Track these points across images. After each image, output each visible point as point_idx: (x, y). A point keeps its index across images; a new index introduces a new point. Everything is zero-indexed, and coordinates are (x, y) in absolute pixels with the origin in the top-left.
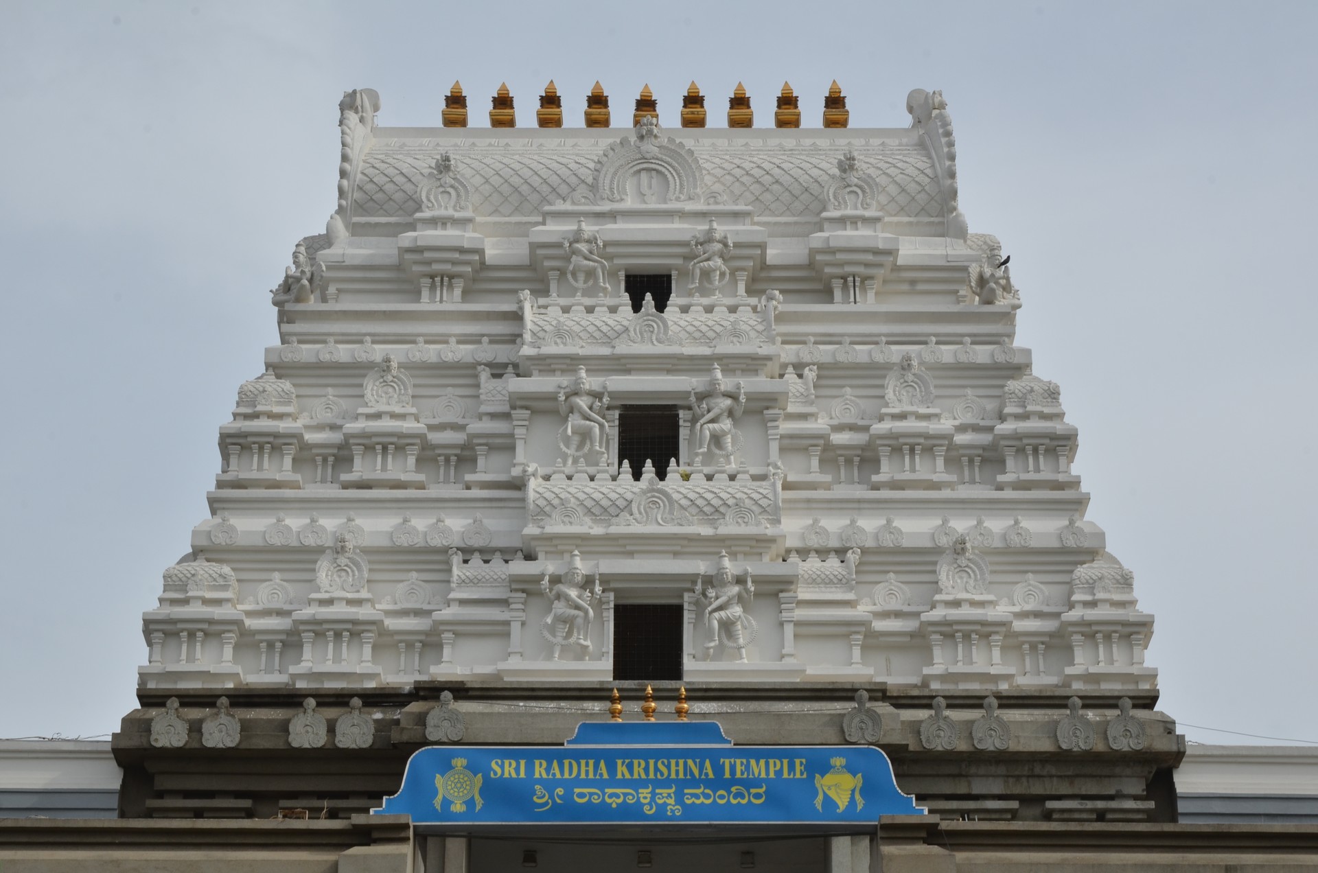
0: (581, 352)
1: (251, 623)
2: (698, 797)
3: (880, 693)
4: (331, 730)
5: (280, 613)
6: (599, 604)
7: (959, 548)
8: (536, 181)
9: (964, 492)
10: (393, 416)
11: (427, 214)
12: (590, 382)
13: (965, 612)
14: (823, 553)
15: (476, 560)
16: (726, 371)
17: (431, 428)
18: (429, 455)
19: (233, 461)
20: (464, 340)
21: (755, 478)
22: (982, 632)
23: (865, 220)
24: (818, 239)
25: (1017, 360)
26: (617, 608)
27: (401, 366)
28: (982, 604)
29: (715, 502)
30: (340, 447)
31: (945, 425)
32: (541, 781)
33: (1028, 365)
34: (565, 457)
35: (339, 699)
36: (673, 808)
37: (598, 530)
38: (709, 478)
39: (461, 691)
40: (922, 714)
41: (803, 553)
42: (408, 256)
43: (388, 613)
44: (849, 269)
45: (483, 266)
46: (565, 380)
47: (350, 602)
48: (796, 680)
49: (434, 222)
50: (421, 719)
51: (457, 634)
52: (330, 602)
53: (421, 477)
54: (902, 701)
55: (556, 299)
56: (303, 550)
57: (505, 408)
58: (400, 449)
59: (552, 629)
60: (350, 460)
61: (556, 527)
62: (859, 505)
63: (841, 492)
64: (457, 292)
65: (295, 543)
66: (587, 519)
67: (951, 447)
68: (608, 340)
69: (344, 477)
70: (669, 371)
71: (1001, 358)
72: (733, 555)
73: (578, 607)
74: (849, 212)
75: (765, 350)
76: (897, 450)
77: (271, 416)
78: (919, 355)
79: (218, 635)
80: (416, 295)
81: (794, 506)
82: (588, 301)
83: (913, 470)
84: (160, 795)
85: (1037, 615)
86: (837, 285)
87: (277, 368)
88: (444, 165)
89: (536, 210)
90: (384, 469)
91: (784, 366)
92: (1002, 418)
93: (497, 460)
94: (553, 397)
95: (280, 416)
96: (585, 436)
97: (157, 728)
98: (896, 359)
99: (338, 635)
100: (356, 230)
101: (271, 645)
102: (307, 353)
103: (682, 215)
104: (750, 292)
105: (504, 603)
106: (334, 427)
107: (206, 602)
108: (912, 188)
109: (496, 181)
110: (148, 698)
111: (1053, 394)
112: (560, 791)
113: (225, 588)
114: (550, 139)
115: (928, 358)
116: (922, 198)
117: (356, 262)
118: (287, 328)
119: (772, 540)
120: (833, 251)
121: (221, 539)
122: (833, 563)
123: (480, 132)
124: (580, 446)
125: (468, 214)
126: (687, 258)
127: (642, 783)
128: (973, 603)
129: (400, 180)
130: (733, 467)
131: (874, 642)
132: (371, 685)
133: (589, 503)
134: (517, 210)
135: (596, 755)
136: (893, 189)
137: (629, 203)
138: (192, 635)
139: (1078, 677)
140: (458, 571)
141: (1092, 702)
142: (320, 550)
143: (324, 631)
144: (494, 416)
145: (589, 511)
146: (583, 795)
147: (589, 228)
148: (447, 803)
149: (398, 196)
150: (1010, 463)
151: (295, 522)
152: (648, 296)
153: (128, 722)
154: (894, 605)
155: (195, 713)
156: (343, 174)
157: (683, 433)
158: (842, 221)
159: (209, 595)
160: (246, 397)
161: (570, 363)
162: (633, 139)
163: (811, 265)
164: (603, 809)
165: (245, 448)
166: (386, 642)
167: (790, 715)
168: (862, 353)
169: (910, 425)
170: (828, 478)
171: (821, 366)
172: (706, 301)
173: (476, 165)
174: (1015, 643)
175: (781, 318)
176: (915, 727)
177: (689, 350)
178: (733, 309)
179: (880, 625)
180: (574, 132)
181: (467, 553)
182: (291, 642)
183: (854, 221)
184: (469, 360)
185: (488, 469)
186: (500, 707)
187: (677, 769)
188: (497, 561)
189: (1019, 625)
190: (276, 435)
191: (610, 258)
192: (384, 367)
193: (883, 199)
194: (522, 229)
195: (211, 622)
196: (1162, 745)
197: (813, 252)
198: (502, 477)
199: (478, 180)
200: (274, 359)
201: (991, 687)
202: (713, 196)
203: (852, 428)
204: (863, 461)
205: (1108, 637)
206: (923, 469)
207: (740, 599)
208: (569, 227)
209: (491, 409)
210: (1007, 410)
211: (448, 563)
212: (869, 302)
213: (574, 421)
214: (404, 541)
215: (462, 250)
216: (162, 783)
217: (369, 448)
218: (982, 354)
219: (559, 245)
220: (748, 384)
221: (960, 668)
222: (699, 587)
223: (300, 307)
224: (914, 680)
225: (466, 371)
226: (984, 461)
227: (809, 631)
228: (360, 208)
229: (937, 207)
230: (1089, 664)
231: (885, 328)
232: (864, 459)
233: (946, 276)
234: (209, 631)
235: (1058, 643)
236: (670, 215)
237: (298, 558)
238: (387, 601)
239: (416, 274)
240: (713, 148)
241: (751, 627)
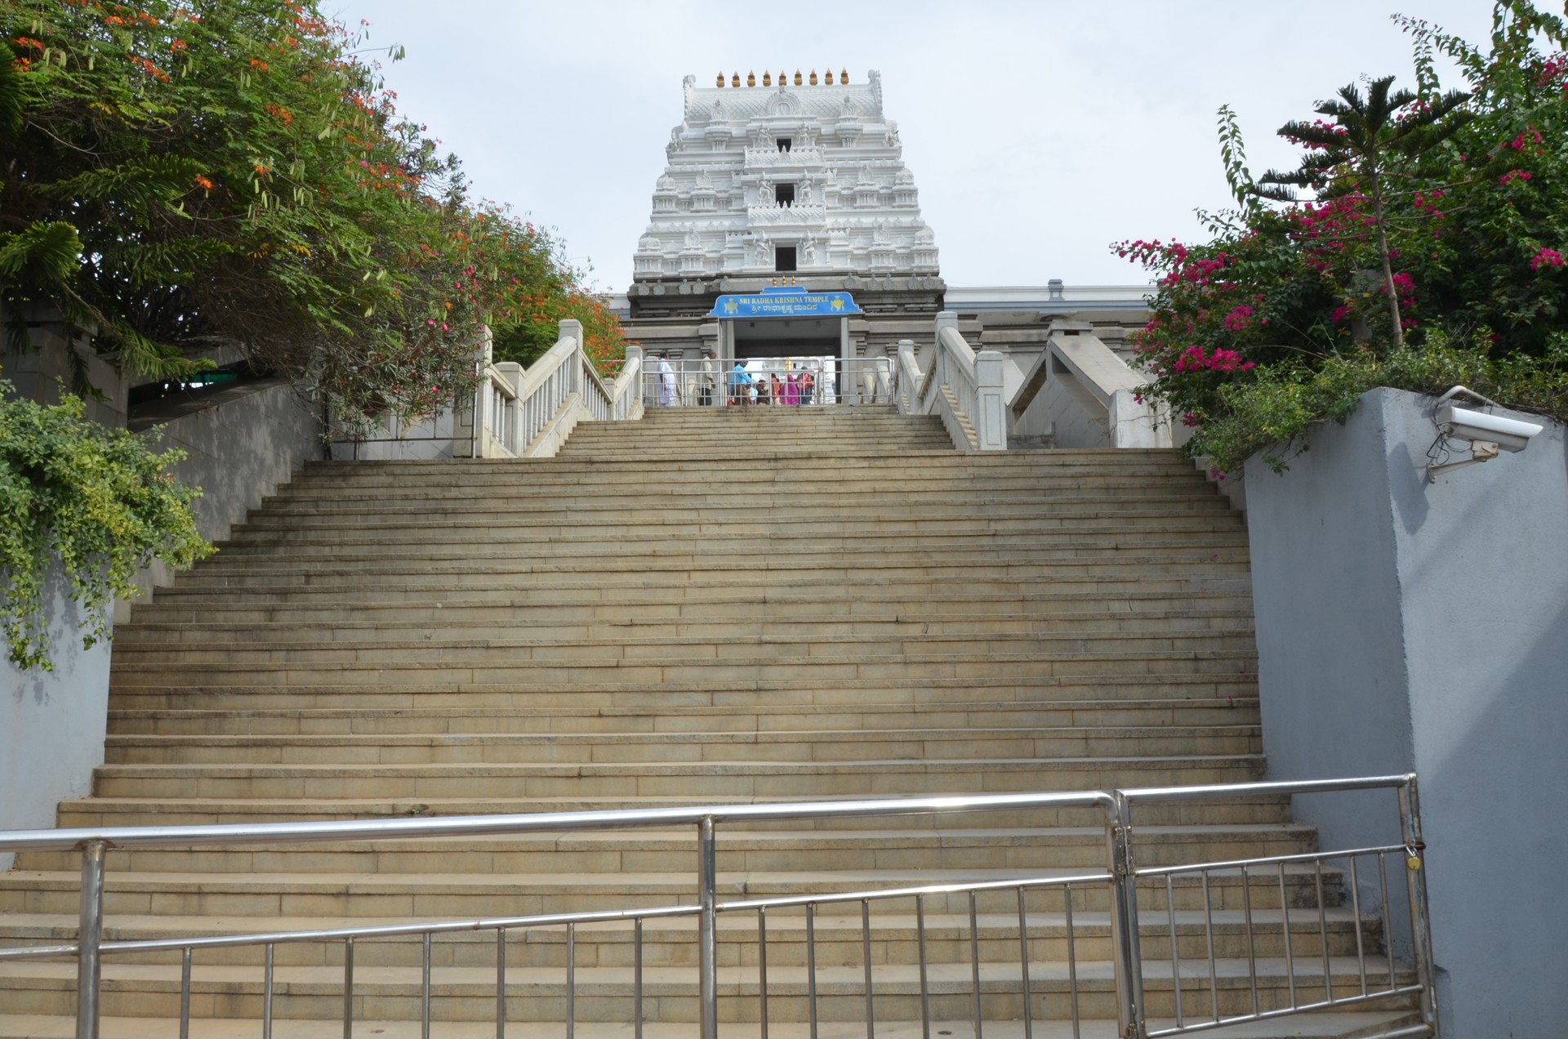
0: (764, 166)
1: (666, 256)
2: (798, 308)
3: (855, 273)
4: (692, 288)
5: (674, 253)
6: (771, 248)
7: (880, 227)
8: (748, 108)
9: (883, 209)
10: (706, 189)
11: (713, 120)
12: (766, 176)
13: (882, 248)
14: (839, 230)
15: (733, 234)
16: (809, 171)
17: (717, 192)
18: (717, 201)
19: (657, 204)
20: (726, 163)
21: (818, 206)
22: (887, 253)
23: (853, 119)
24: (838, 125)
25: (901, 165)
26: (777, 249)
27: (707, 172)
28: (887, 245)
29: (806, 214)
30: (690, 199)
31: (877, 187)
32: (754, 304)
33: (904, 167)
34: (759, 201)
35: (694, 279)
36: (791, 311)
37: (770, 224)
38: (804, 206)
39: (730, 276)
40: (868, 279)
41: (833, 230)
42: (708, 135)
43: (707, 252)
44: (847, 136)
45: (732, 137)
46: (758, 176)
47: (695, 249)
48: (830, 270)
49: (716, 123)
50: (719, 285)
51: (728, 258)
52: (689, 249)
53: (715, 208)
54: (862, 275)
55: (755, 149)
56: (680, 233)
57: (740, 185)
58: (708, 199)
59: (756, 256)
60: (693, 203)
61: (757, 224)
62: (850, 214)
63: (845, 209)
64: (724, 146)
65: (678, 231)
66: (767, 221)
67: (879, 194)
68: (771, 162)
69: (692, 209)
70: (791, 172)
71: (896, 165)
72: (811, 231)
73: (764, 249)
74: (848, 116)
75: (821, 164)
76: (862, 196)
77: (668, 190)
78: (870, 164)
79: (656, 260)
81: (830, 215)
82: (765, 149)
83: (867, 202)
84: (642, 310)
85: (904, 247)
86: (844, 141)
87: (668, 174)
88: (718, 104)
89: (748, 118)
90: (704, 206)
91: (827, 169)
92: (895, 185)
93: (739, 202)
94: (755, 181)
96: (765, 194)
97: (640, 289)
98: (862, 166)
99: (692, 260)
100: (691, 126)
101: (672, 263)
102: (677, 168)
103: (795, 119)
104: (816, 144)
105: (742, 248)
106: (687, 193)
107: (652, 250)
108: (868, 107)
109: (735, 108)
110: (637, 281)
111: (911, 176)
112: (760, 307)
113: (657, 245)
114: (752, 92)
115: (872, 165)
116: (871, 110)
117: (691, 137)
118: (671, 160)
119: (823, 226)
120: (842, 130)
121: (655, 230)
122: (842, 232)
123: (729, 89)
124: (764, 198)
125: (726, 120)
126: (796, 133)
127: (781, 305)
128: (884, 245)
129: (704, 108)
130: (811, 203)
131: (854, 257)
132: (703, 274)
133: (767, 216)
134: (742, 118)
135: (769, 297)
136: (862, 107)
137: (777, 115)
138: (648, 261)
139: (916, 267)
140: (728, 238)
141: (919, 275)
142: (685, 233)
143: (687, 258)
144: (737, 188)
145: (767, 218)
146: (766, 308)
147: (765, 124)
148: (728, 311)
149: (704, 114)
150: (897, 199)
151: (677, 224)
152: (784, 147)
153: (631, 288)
154: (861, 245)
155: (651, 285)
156: (686, 107)
157: (796, 192)
158: (845, 119)
159: (652, 248)
160: (660, 184)
161: (760, 170)
162: (779, 90)
163: (835, 134)
164: (772, 312)
165: (661, 200)
166: (707, 261)
167: (826, 281)
168: (852, 163)
169: (866, 187)
170: (840, 205)
171: (839, 169)
172: (802, 148)
173: (728, 101)
174: (896, 256)
175: (826, 153)
176: (866, 284)
177: (797, 165)
178: (811, 150)
179: (856, 252)
180: (759, 88)
181: (730, 232)
182: (678, 262)
183: (849, 119)
184: (729, 169)
185: (735, 205)
186: (742, 280)
187: (792, 300)
188: (739, 235)
189: (898, 251)
190: (670, 196)
191: (772, 134)
192: (702, 173)
193: (859, 111)
194: (744, 124)
195: (654, 256)
196: (940, 287)
197: (836, 130)
198: (740, 208)
199: (729, 108)
200: (667, 171)
201: (889, 270)
202: (804, 112)
203: (848, 189)
205: (925, 254)
206: (870, 202)
207: (814, 245)
208: (758, 124)
209: (736, 186)
210: (896, 182)
211: (725, 235)
212: (854, 146)
213: (762, 189)
214: (711, 229)
215: (725, 133)
216: (642, 306)
217: (699, 200)
218: (889, 163)
219: (755, 130)
220: (815, 176)
221: (880, 265)
222: (801, 242)
223: (675, 153)
224: (866, 269)
225: (728, 173)
226: (889, 198)
227: (834, 255)
228: (692, 118)
229: (876, 113)
230: (919, 263)
231: (859, 155)
232: (852, 199)
233: (878, 137)
234: (653, 259)
235: (910, 256)
236: (790, 119)
237: (679, 235)
238: (707, 248)
239: (710, 141)
240: (805, 94)
241: (817, 254)
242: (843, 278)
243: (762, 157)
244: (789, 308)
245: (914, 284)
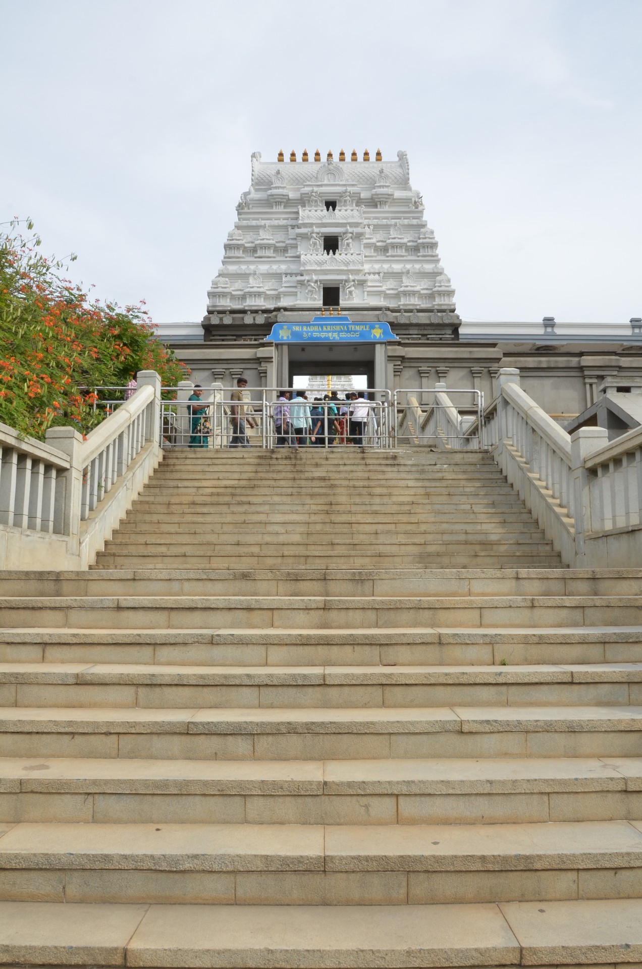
0: (314, 222)
1: (234, 293)
2: (343, 335)
3: (388, 309)
4: (254, 319)
5: (241, 290)
6: (319, 287)
7: (408, 272)
8: (302, 176)
9: (410, 258)
10: (267, 239)
11: (274, 186)
12: (316, 230)
13: (409, 289)
14: (374, 274)
15: (289, 276)
16: (350, 227)
17: (276, 242)
18: (276, 249)
19: (228, 251)
20: (284, 219)
21: (357, 254)
22: (413, 293)
23: (386, 186)
24: (374, 191)
25: (424, 223)
26: (324, 288)
27: (269, 226)
28: (413, 286)
29: (348, 261)
30: (254, 248)
31: (405, 240)
32: (305, 331)
33: (426, 225)
34: (310, 249)
35: (256, 312)
36: (337, 338)
37: (318, 268)
38: (346, 254)
39: (286, 309)
40: (398, 314)
41: (369, 274)
42: (270, 197)
43: (267, 290)
44: (382, 199)
45: (289, 199)
46: (310, 229)
47: (258, 287)
48: (367, 306)
49: (276, 188)
50: (276, 316)
51: (284, 295)
52: (253, 287)
53: (274, 255)
54: (393, 311)
55: (307, 208)
56: (246, 274)
57: (295, 237)
58: (269, 248)
59: (308, 294)
60: (257, 251)
61: (308, 268)
62: (383, 261)
63: (379, 258)
64: (282, 206)
65: (243, 272)
66: (316, 266)
67: (407, 246)
68: (321, 219)
69: (255, 255)
70: (336, 227)
71: (419, 223)
72: (352, 274)
73: (314, 288)
74: (382, 184)
75: (360, 221)
76: (393, 247)
77: (236, 240)
78: (399, 222)
79: (226, 296)
80: (272, 209)
81: (367, 261)
82: (315, 209)
83: (397, 252)
84: (214, 336)
85: (427, 289)
86: (378, 203)
87: (238, 227)
88: (278, 172)
89: (302, 184)
90: (265, 253)
91: (365, 225)
92: (419, 239)
93: (293, 250)
94: (307, 234)
95: (239, 240)
96: (315, 244)
97: (212, 319)
98: (393, 223)
99: (255, 296)
100: (256, 190)
101: (239, 298)
102: (245, 223)
103: (339, 185)
104: (356, 206)
105: (296, 287)
106: (252, 242)
107: (222, 288)
108: (398, 177)
109: (291, 176)
110: (210, 312)
111: (432, 232)
112: (310, 334)
113: (227, 284)
114: (305, 165)
115: (401, 223)
116: (400, 180)
117: (257, 199)
118: (240, 216)
119: (362, 270)
120: (378, 195)
121: (225, 272)
122: (377, 276)
123: (287, 163)
124: (314, 247)
125: (285, 185)
126: (340, 197)
127: (330, 332)
128: (411, 286)
129: (267, 176)
130: (352, 252)
131: (387, 296)
132: (264, 308)
133: (316, 261)
134: (297, 184)
135: (318, 325)
136: (393, 178)
137: (326, 182)
138: (219, 296)
139: (436, 305)
140: (284, 279)
141: (439, 311)
142: (250, 274)
143: (251, 294)
144: (292, 239)
145: (316, 263)
146: (315, 335)
147: (315, 189)
148: (282, 337)
149: (267, 181)
150: (421, 250)
151: (244, 267)
152: (331, 207)
153: (205, 318)
154: (391, 287)
155: (221, 316)
156: (252, 175)
157: (340, 243)
158: (380, 187)
159: (223, 286)
160: (230, 235)
161: (311, 225)
162: (327, 165)
163: (372, 199)
164: (320, 338)
165: (230, 248)
166: (267, 297)
167: (366, 315)
168: (385, 222)
169: (396, 241)
170: (375, 254)
171: (374, 225)
172: (345, 208)
173: (286, 172)
174: (421, 296)
175: (364, 212)
176: (396, 317)
177: (341, 221)
178: (352, 210)
179: (388, 292)
180: (311, 163)
181: (286, 274)
182: (243, 297)
183: (383, 186)
184: (286, 224)
185: (291, 253)
186: (295, 313)
187: (338, 328)
188: (294, 276)
189: (422, 292)
190: (238, 245)
191: (321, 197)
192: (264, 226)
193: (391, 180)
194: (298, 189)
195: (224, 293)
196: (456, 322)
197: (373, 195)
198: (295, 255)
199: (287, 176)
200: (237, 225)
201: (415, 307)
202: (347, 180)
203: (382, 241)
204: (384, 250)
205: (444, 295)
206: (400, 252)
207: (354, 285)
208: (310, 189)
209: (292, 237)
210: (421, 237)
211: (282, 277)
212: (386, 208)
213: (312, 240)
214: (271, 272)
215: (283, 195)
216: (214, 333)
217: (261, 248)
218: (415, 222)
219: (308, 194)
220: (356, 230)
221: (408, 303)
222: (343, 283)
223: (243, 211)
224: (396, 306)
225: (285, 227)
226: (415, 250)
227: (370, 293)
228: (257, 184)
229: (404, 183)
230: (439, 301)
231: (390, 215)
232: (385, 249)
233: (406, 201)
234: (223, 295)
235: (431, 296)
236: (336, 185)
237: (244, 276)
238: (267, 287)
239: (272, 202)
240: (348, 166)
241: (356, 292)
242: (377, 312)
243: (314, 215)
244: (335, 335)
245: (436, 319)
